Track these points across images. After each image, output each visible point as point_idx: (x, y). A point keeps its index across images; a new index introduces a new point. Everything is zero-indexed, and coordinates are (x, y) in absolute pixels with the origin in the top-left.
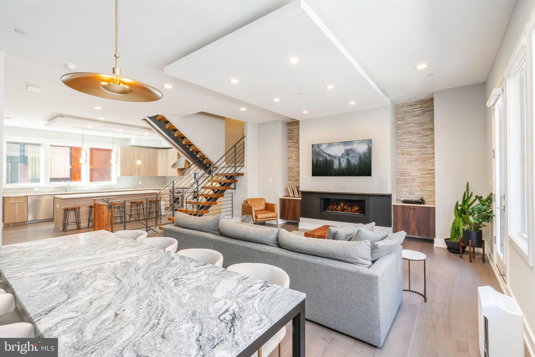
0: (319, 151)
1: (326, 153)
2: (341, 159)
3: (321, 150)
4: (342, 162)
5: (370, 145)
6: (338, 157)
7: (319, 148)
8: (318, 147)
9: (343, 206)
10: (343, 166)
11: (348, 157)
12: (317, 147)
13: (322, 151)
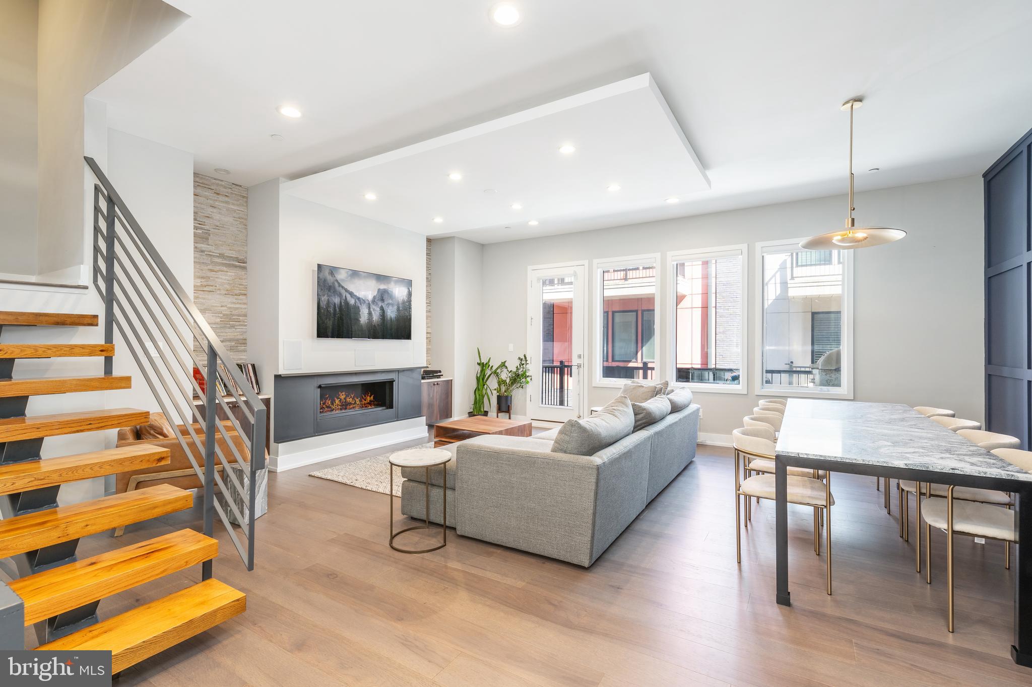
0: (333, 283)
1: (346, 290)
2: (373, 307)
3: (337, 281)
4: (373, 313)
5: (410, 290)
6: (367, 302)
7: (332, 276)
8: (332, 273)
9: (345, 399)
10: (374, 319)
11: (383, 304)
12: (329, 273)
13: (340, 285)
